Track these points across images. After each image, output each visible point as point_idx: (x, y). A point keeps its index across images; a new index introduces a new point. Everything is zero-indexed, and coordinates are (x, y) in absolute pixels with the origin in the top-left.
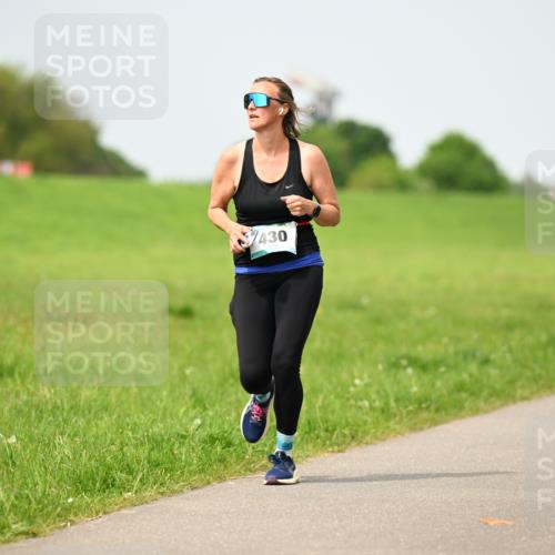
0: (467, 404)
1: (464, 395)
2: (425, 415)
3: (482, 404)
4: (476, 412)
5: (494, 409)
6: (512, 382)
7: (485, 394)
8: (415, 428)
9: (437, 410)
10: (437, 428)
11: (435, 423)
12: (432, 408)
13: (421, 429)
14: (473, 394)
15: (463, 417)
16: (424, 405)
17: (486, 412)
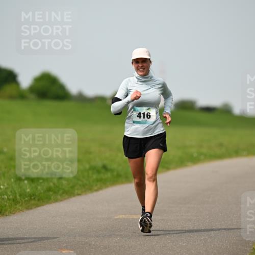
0: (52, 197)
1: (51, 193)
2: (33, 202)
3: (59, 197)
4: (56, 201)
5: (65, 199)
6: (73, 187)
7: (61, 192)
8: (28, 208)
9: (39, 200)
10: (39, 208)
11: (37, 206)
12: (36, 199)
13: (31, 209)
14: (55, 193)
15: (51, 203)
16: (33, 198)
17: (61, 201)
